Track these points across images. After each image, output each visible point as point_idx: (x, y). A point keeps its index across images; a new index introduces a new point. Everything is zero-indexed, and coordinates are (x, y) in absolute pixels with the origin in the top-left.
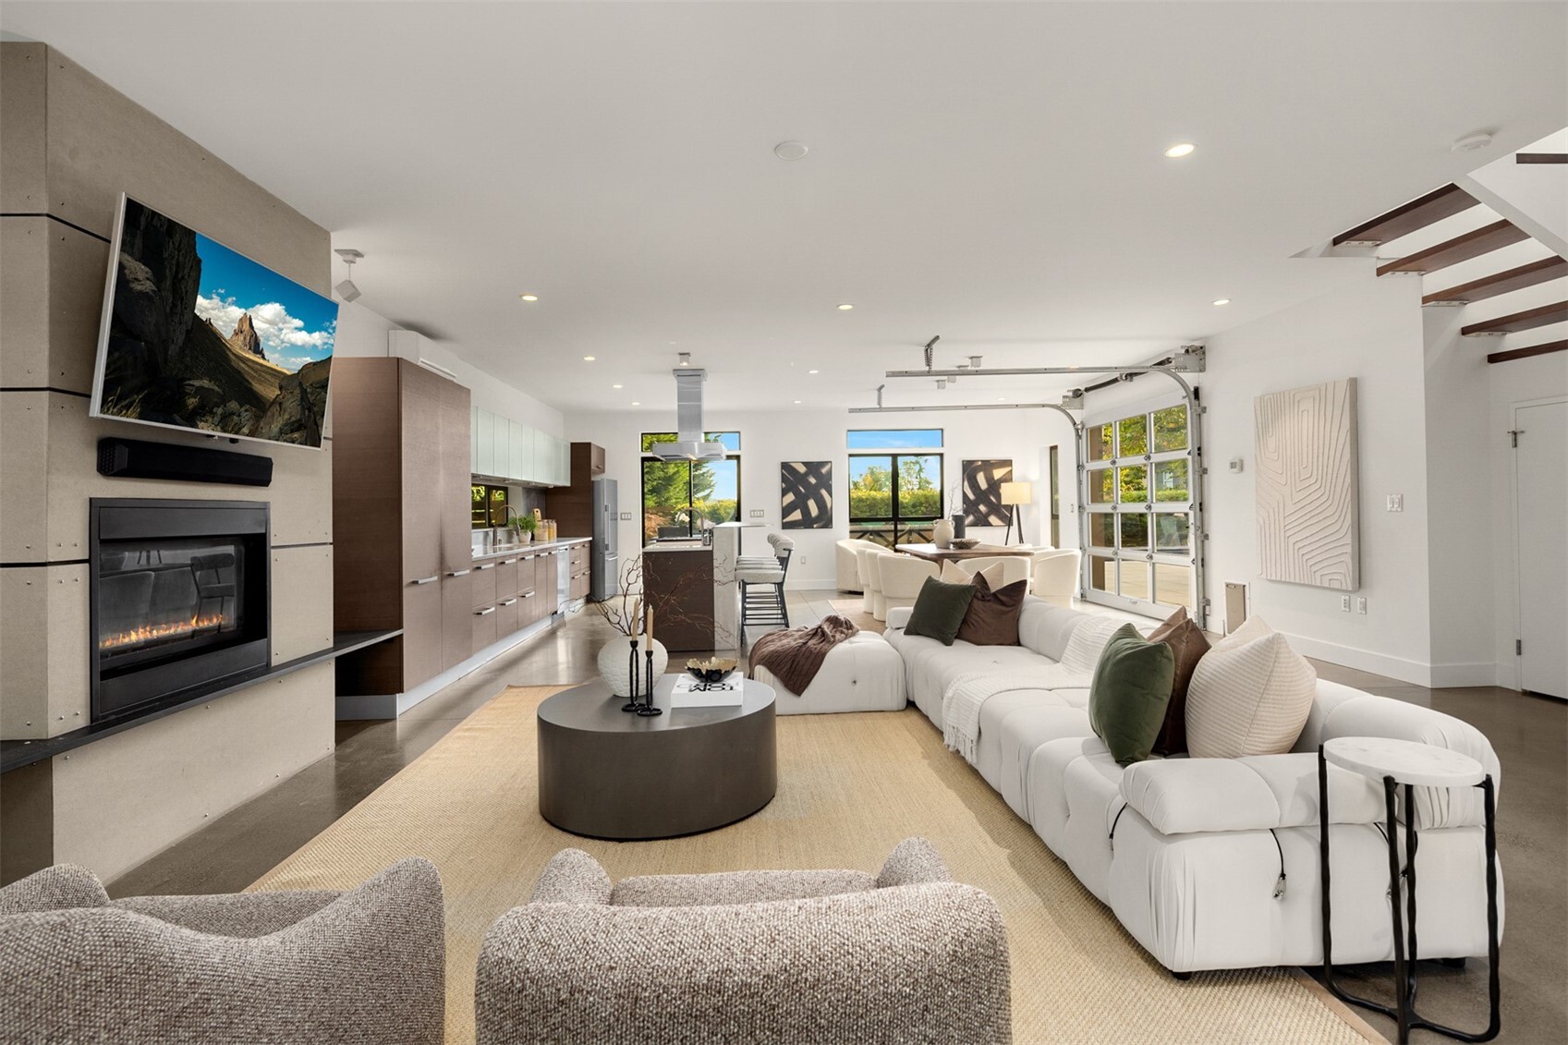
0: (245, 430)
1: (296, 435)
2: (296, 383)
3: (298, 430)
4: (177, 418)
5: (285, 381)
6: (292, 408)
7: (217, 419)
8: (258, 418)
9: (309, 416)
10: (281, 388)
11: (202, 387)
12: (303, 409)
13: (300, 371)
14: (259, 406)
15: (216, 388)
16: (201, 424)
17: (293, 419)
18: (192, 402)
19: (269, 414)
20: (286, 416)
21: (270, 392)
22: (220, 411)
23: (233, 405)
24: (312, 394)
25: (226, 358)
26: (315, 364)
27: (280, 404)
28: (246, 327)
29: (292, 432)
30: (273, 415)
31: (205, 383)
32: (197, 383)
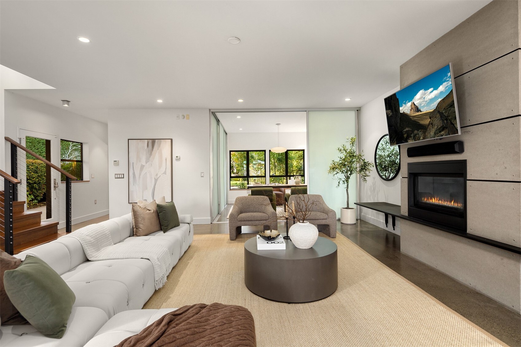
0: (421, 138)
1: (443, 133)
2: (437, 112)
3: (443, 130)
4: (403, 141)
5: (430, 115)
6: (438, 123)
7: (412, 138)
8: (424, 133)
9: (447, 122)
10: (430, 118)
11: (406, 131)
12: (443, 121)
13: (437, 107)
14: (424, 128)
15: (410, 129)
16: (409, 141)
17: (439, 127)
18: (405, 136)
19: (428, 129)
20: (436, 127)
21: (426, 122)
22: (412, 135)
23: (416, 132)
24: (446, 112)
25: (411, 119)
26: (443, 100)
27: (432, 124)
28: (413, 106)
29: (440, 132)
30: (430, 129)
31: (407, 129)
32: (405, 130)
